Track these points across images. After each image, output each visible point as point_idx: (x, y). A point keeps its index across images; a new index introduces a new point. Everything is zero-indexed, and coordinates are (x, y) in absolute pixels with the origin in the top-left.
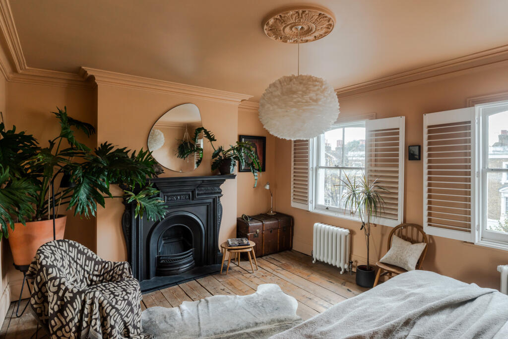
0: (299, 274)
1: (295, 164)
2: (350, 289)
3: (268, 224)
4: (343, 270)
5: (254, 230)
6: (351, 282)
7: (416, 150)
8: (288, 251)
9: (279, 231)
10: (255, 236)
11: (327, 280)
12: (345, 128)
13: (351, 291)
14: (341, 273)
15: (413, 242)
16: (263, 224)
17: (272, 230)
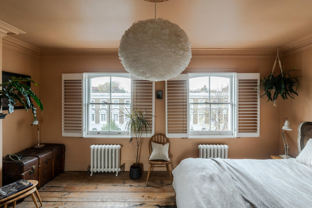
0: (87, 190)
1: (65, 102)
2: (131, 184)
3: (44, 157)
4: (117, 173)
5: (30, 167)
6: (127, 179)
7: (160, 93)
8: (61, 174)
9: (53, 160)
10: (30, 173)
11: (111, 184)
12: (112, 77)
13: (132, 186)
14: (117, 175)
15: (163, 144)
16: (39, 158)
17: (47, 161)
